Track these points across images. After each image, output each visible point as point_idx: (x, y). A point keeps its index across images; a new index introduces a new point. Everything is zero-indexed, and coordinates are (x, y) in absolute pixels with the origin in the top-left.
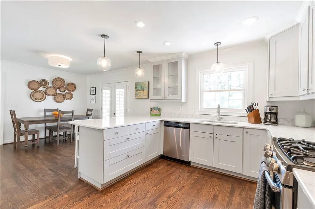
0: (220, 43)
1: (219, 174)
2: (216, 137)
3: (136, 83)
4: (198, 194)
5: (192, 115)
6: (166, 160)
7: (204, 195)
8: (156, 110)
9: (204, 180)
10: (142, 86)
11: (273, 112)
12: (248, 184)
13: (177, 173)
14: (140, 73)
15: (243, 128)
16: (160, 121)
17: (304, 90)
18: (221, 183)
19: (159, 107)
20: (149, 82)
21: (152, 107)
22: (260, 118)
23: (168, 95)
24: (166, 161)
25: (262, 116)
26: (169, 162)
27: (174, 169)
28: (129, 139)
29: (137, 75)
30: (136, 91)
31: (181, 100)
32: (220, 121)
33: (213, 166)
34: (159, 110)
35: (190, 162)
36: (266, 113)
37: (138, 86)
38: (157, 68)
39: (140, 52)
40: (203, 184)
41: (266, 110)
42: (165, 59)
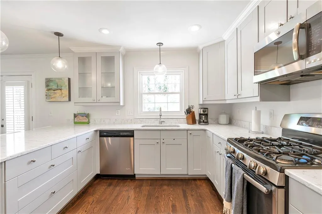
0: (162, 44)
1: (166, 180)
2: (163, 143)
3: (46, 79)
4: (157, 212)
5: (131, 120)
6: (103, 179)
7: (163, 209)
8: (83, 117)
9: (156, 191)
10: (59, 84)
11: (205, 113)
12: (193, 182)
13: (124, 193)
14: (60, 64)
15: (187, 130)
16: (95, 131)
17: (234, 95)
18: (172, 189)
19: (88, 113)
20: (69, 79)
21: (76, 113)
22: (195, 119)
23: (102, 97)
24: (104, 181)
25: (197, 117)
26: (109, 181)
27: (118, 188)
28: (53, 166)
29: (54, 67)
30: (49, 90)
31: (120, 104)
32: (161, 125)
33: (161, 173)
34: (87, 116)
35: (135, 174)
36: (200, 114)
37: (51, 84)
38: (83, 60)
39: (59, 34)
40: (158, 197)
41: (200, 112)
42: (97, 52)
